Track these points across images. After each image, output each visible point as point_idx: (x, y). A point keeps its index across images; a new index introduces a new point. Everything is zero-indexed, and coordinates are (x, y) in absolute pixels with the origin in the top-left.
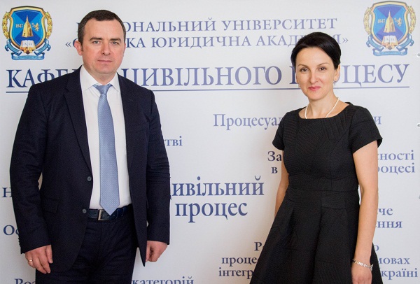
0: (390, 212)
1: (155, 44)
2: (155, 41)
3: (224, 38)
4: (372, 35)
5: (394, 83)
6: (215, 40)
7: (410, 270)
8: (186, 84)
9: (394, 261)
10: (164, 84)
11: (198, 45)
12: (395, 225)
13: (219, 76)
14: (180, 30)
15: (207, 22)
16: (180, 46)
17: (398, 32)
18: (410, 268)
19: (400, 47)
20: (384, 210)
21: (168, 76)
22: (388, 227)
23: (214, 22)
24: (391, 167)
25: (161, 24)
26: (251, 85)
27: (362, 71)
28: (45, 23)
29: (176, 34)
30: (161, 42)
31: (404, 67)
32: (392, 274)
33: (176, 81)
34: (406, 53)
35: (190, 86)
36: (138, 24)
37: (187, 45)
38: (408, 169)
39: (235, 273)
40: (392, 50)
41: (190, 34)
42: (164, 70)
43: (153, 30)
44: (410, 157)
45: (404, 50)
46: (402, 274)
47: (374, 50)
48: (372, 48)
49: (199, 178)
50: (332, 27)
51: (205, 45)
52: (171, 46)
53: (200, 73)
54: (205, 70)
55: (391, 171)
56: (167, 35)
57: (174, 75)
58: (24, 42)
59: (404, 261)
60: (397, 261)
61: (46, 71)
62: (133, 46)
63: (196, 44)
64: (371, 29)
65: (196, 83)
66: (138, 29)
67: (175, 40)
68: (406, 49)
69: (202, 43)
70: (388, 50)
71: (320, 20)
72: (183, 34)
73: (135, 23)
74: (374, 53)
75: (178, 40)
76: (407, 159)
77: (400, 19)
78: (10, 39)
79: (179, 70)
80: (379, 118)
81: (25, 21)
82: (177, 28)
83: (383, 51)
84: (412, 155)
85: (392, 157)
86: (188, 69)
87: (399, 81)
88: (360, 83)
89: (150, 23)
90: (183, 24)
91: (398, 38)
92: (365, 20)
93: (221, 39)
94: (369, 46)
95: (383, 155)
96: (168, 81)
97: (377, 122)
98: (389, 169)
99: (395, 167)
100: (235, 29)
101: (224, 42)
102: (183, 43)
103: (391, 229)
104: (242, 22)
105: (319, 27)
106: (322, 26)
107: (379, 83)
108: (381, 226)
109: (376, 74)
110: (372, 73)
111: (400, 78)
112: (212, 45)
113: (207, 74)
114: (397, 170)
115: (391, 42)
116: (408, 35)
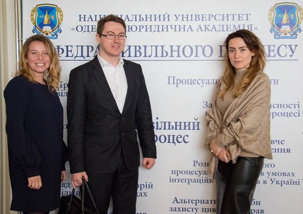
0: (282, 142)
1: (130, 30)
2: (130, 27)
3: (175, 26)
4: (273, 25)
5: (288, 57)
6: (169, 27)
7: (295, 181)
8: (150, 56)
9: (284, 174)
10: (136, 56)
11: (158, 31)
12: (286, 151)
13: (172, 51)
14: (146, 20)
15: (164, 15)
16: (146, 31)
17: (291, 23)
18: (295, 179)
19: (292, 34)
20: (279, 141)
21: (138, 51)
22: (281, 152)
23: (169, 15)
25: (134, 16)
26: (193, 57)
27: (266, 49)
28: (58, 15)
29: (144, 23)
30: (134, 28)
31: (295, 46)
32: (283, 183)
33: (143, 54)
34: (296, 37)
35: (152, 58)
37: (151, 31)
38: (296, 114)
39: (180, 180)
40: (287, 35)
41: (153, 23)
42: (136, 47)
43: (129, 20)
44: (297, 106)
45: (295, 35)
46: (290, 183)
47: (275, 35)
48: (274, 33)
49: (157, 118)
50: (247, 20)
51: (163, 31)
52: (140, 31)
53: (159, 49)
54: (162, 47)
55: (284, 116)
56: (138, 23)
57: (142, 51)
58: (45, 27)
59: (291, 174)
60: (286, 174)
61: (58, 46)
63: (157, 30)
64: (273, 21)
65: (156, 56)
67: (143, 27)
68: (297, 35)
69: (161, 29)
70: (284, 35)
71: (239, 15)
72: (149, 23)
74: (275, 38)
75: (145, 27)
76: (295, 107)
77: (293, 15)
78: (36, 26)
79: (145, 47)
80: (277, 80)
81: (45, 14)
82: (145, 19)
83: (281, 36)
84: (299, 105)
85: (285, 106)
86: (152, 46)
87: (291, 56)
89: (127, 16)
90: (149, 16)
91: (291, 27)
92: (269, 15)
93: (173, 27)
94: (272, 33)
95: (280, 105)
96: (138, 54)
97: (276, 83)
98: (283, 114)
99: (287, 113)
100: (183, 20)
101: (175, 28)
102: (148, 29)
103: (283, 153)
104: (187, 15)
105: (239, 20)
106: (241, 19)
107: (277, 57)
108: (277, 151)
109: (276, 51)
110: (273, 51)
111: (292, 54)
112: (167, 31)
113: (164, 50)
114: (289, 115)
115: (286, 30)
116: (298, 25)
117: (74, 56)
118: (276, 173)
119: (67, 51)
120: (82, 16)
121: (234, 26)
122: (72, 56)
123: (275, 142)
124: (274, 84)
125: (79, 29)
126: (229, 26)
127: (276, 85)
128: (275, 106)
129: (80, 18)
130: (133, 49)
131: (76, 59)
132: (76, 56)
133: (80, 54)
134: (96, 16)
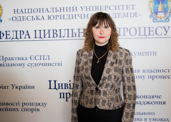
0: (160, 97)
1: (49, 18)
2: (49, 17)
3: (81, 15)
4: (152, 13)
5: (163, 36)
6: (77, 16)
8: (63, 37)
9: (161, 120)
10: (54, 37)
11: (69, 19)
12: (162, 103)
13: (79, 33)
14: (61, 11)
16: (61, 19)
17: (165, 11)
19: (166, 18)
20: (157, 96)
22: (159, 104)
23: (76, 7)
24: (161, 76)
25: (52, 9)
27: (147, 30)
29: (59, 13)
30: (52, 17)
31: (168, 28)
33: (59, 36)
34: (168, 21)
35: (66, 38)
36: (41, 9)
37: (64, 19)
38: (169, 77)
40: (162, 20)
41: (65, 13)
42: (53, 30)
43: (48, 12)
45: (168, 20)
47: (153, 20)
48: (152, 18)
49: (70, 81)
50: (133, 9)
51: (72, 18)
52: (56, 19)
53: (70, 31)
54: (72, 30)
56: (55, 14)
57: (58, 33)
59: (166, 120)
60: (163, 120)
62: (39, 20)
63: (68, 18)
64: (151, 9)
65: (68, 37)
66: (41, 11)
68: (169, 19)
69: (71, 17)
70: (160, 20)
71: (127, 6)
72: (62, 13)
73: (40, 9)
74: (154, 21)
75: (59, 16)
76: (169, 72)
77: (166, 5)
79: (60, 30)
80: (156, 52)
82: (59, 11)
83: (157, 20)
85: (162, 71)
86: (65, 30)
87: (165, 35)
88: (146, 36)
89: (47, 9)
90: (62, 8)
91: (165, 14)
92: (149, 5)
93: (80, 15)
94: (151, 18)
95: (158, 70)
96: (55, 35)
97: (155, 54)
98: (160, 77)
99: (163, 76)
100: (86, 10)
101: (81, 16)
102: (62, 17)
103: (160, 105)
104: (90, 7)
105: (127, 9)
106: (128, 8)
107: (155, 36)
108: (156, 103)
109: (154, 31)
110: (152, 31)
111: (166, 33)
112: (76, 18)
113: (73, 32)
114: (164, 77)
115: (161, 16)
116: (170, 12)
117: (11, 38)
118: (155, 119)
119: (7, 35)
120: (16, 10)
121: (124, 13)
122: (10, 38)
123: (154, 97)
124: (154, 55)
125: (14, 19)
126: (120, 14)
127: (155, 56)
128: (154, 71)
129: (15, 11)
130: (51, 32)
131: (13, 40)
132: (13, 38)
133: (15, 37)
134: (25, 9)
